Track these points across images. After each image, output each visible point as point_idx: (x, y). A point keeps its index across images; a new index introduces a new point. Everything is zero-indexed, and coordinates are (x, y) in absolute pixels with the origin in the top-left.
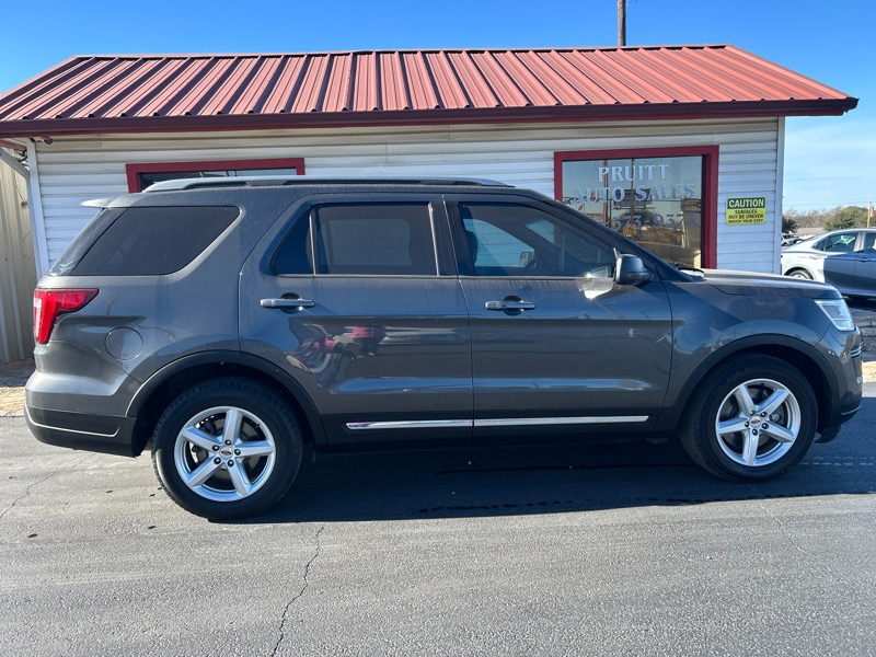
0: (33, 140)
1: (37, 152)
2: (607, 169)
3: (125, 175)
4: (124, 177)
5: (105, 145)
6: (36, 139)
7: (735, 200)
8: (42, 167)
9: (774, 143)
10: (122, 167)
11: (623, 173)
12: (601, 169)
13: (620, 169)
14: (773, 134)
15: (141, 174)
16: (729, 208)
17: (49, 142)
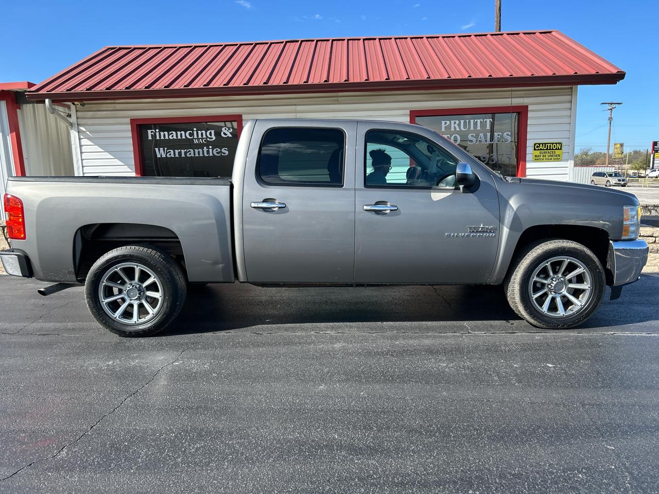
0: (74, 104)
1: (77, 111)
2: (448, 122)
3: (130, 126)
4: (129, 127)
5: (118, 106)
6: (76, 103)
7: (539, 144)
8: (80, 121)
9: (569, 104)
10: (128, 120)
11: (459, 125)
12: (443, 122)
13: (457, 122)
14: (568, 98)
15: (140, 125)
16: (535, 149)
17: (83, 105)
